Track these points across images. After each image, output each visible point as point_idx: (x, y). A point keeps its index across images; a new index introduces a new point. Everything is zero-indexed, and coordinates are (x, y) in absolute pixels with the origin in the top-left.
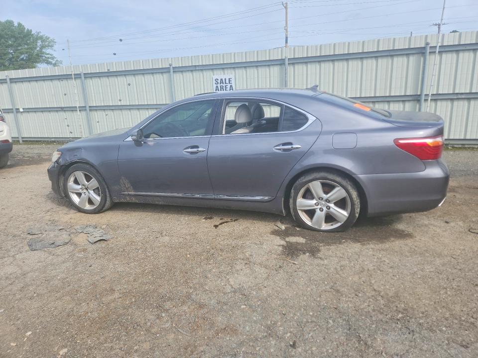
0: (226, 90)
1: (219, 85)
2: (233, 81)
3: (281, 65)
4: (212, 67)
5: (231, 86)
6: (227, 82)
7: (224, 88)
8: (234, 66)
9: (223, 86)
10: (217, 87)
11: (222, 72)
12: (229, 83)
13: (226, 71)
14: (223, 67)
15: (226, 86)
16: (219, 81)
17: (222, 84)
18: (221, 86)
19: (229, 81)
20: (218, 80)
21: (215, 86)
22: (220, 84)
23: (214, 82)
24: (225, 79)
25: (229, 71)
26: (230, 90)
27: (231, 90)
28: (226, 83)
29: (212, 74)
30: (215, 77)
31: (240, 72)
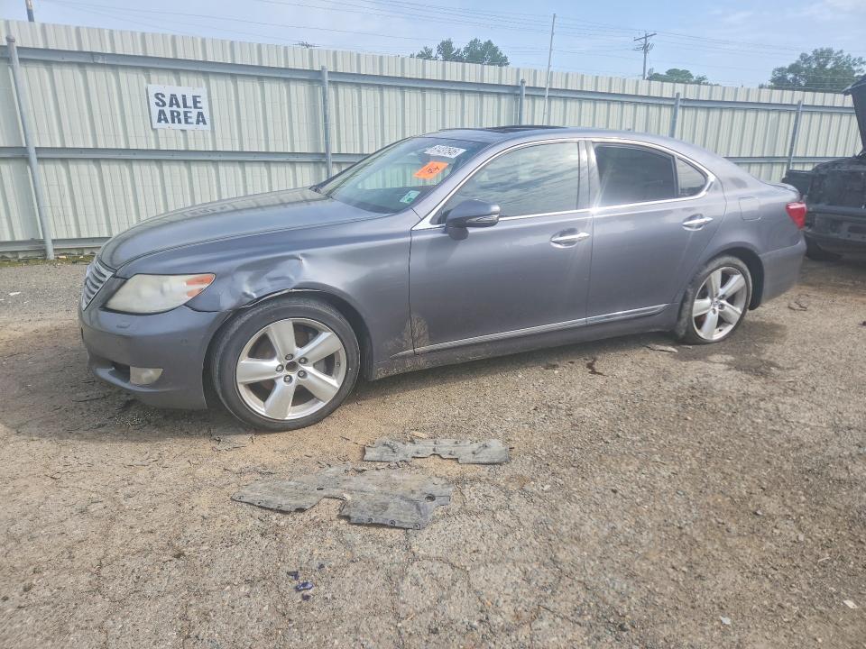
0: (186, 122)
1: (167, 110)
2: (204, 104)
3: (310, 81)
4: (145, 64)
5: (200, 114)
6: (190, 103)
7: (182, 117)
8: (205, 69)
9: (179, 114)
10: (161, 112)
11: (172, 78)
12: (196, 107)
13: (183, 79)
14: (176, 67)
15: (186, 113)
16: (167, 100)
17: (175, 108)
18: (172, 112)
19: (195, 102)
20: (163, 96)
21: (155, 110)
22: (171, 105)
23: (153, 100)
24: (184, 96)
25: (193, 79)
26: (198, 122)
27: (201, 124)
28: (185, 106)
29: (144, 80)
30: (154, 89)
31: (220, 86)
